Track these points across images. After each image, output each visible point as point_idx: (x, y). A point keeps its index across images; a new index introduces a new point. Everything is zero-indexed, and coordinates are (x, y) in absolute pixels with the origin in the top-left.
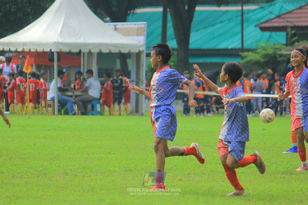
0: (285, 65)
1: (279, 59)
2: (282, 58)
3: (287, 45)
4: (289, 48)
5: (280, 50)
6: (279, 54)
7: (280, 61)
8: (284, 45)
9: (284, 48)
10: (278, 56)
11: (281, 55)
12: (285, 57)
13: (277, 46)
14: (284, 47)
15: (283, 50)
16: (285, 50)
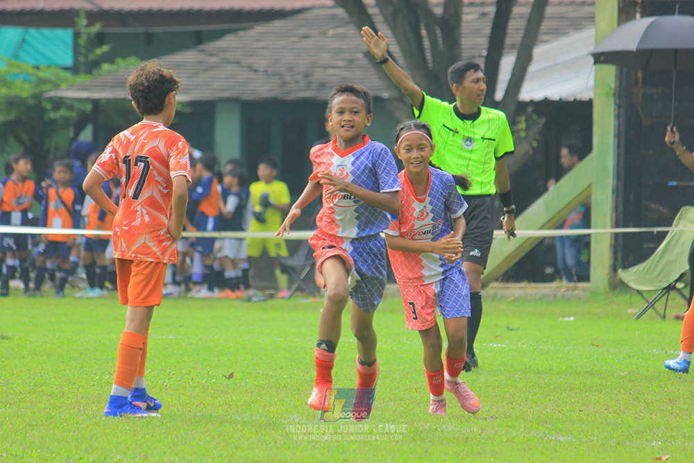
0: (71, 133)
1: (53, 115)
2: (63, 112)
3: (75, 70)
4: (83, 79)
5: (56, 86)
6: (51, 100)
7: (54, 121)
8: (65, 69)
9: (66, 80)
10: (48, 106)
11: (58, 103)
12: (70, 108)
13: (44, 74)
14: (68, 75)
15: (64, 86)
16: (71, 87)
